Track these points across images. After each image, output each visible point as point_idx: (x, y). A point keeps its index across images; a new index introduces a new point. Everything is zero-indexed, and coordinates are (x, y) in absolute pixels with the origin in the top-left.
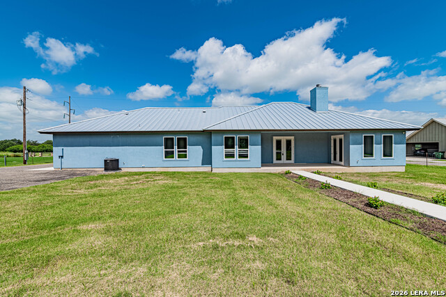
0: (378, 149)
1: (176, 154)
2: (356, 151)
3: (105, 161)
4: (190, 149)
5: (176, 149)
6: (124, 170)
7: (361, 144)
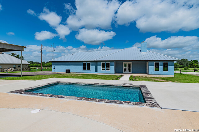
0: (161, 68)
1: (87, 68)
2: (151, 68)
3: (66, 70)
4: (91, 67)
5: (87, 67)
6: (71, 73)
7: (154, 66)
